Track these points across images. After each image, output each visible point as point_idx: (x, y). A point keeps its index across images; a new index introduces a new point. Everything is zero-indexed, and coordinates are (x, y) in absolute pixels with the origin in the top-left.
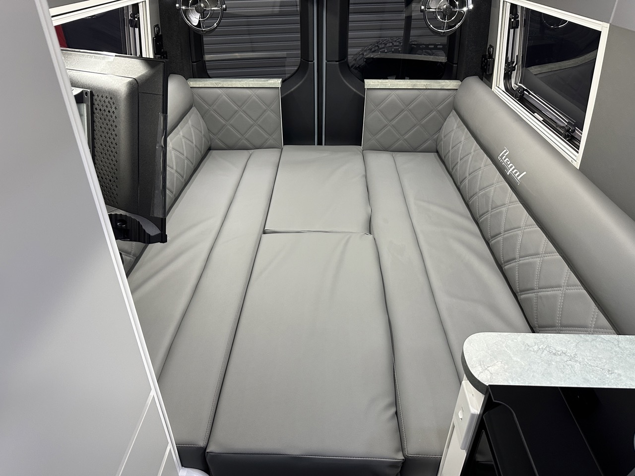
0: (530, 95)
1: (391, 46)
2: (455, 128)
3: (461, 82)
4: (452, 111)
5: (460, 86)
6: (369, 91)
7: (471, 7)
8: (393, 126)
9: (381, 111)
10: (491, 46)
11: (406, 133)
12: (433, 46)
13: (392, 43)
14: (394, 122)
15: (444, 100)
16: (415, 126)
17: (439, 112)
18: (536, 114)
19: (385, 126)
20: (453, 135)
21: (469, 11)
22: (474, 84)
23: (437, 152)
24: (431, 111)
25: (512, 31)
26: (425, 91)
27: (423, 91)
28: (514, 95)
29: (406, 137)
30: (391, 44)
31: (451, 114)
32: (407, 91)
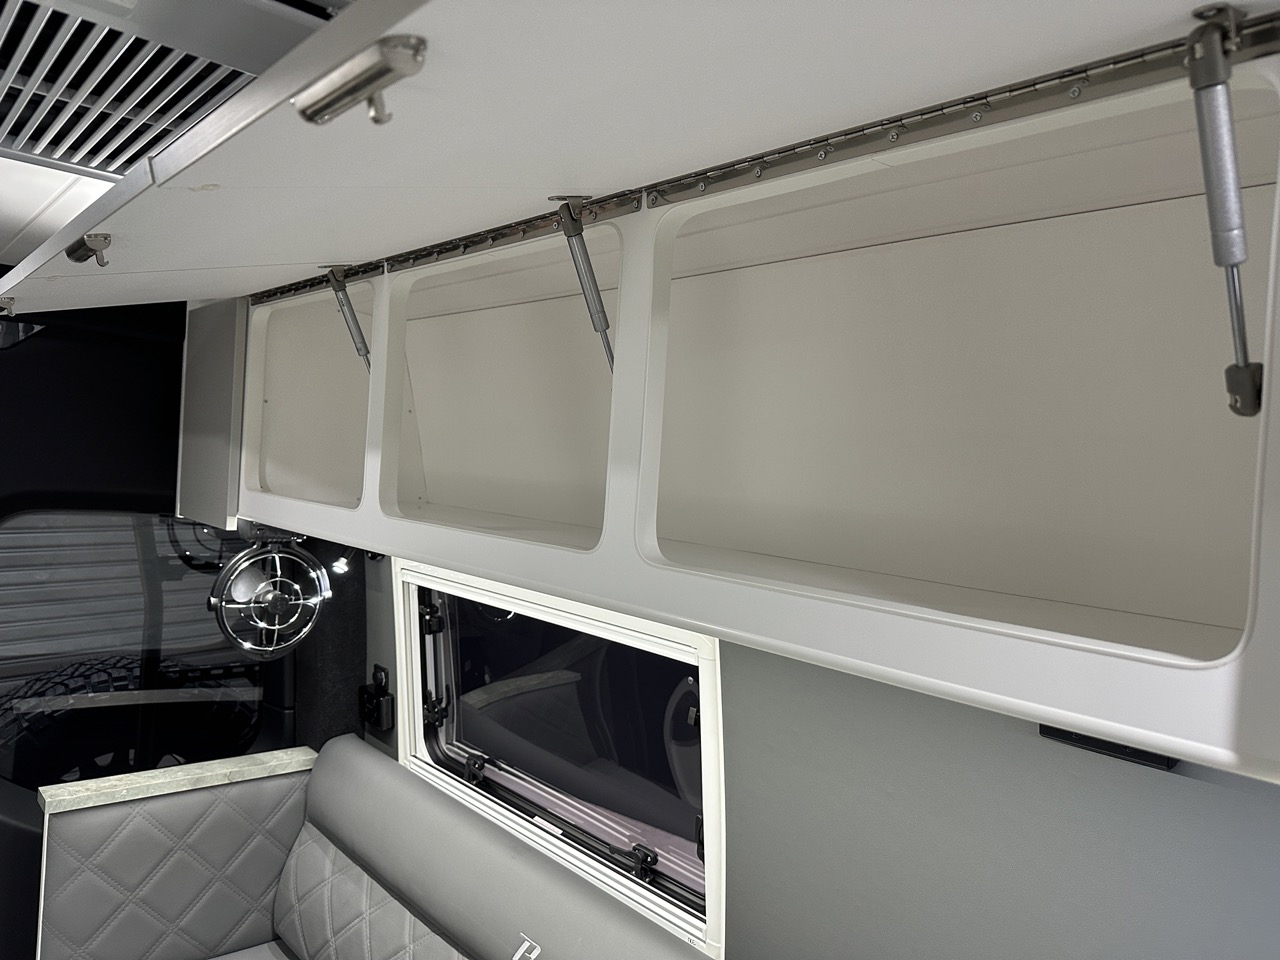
0: (502, 772)
1: (106, 681)
2: (328, 871)
3: (316, 755)
4: (304, 823)
5: (318, 762)
6: (58, 821)
7: (328, 594)
8: (144, 901)
9: (102, 869)
10: (378, 669)
11: (183, 911)
12: (221, 671)
13: (104, 671)
14: (144, 891)
15: (280, 803)
16: (206, 885)
17: (270, 833)
18: (536, 818)
19: (119, 907)
20: (327, 894)
21: (325, 602)
22: (351, 754)
23: (276, 938)
24: (250, 836)
25: (429, 638)
26: (228, 789)
27: (221, 789)
28: (466, 775)
29: (185, 920)
30: (104, 677)
31: (304, 835)
32: (175, 799)
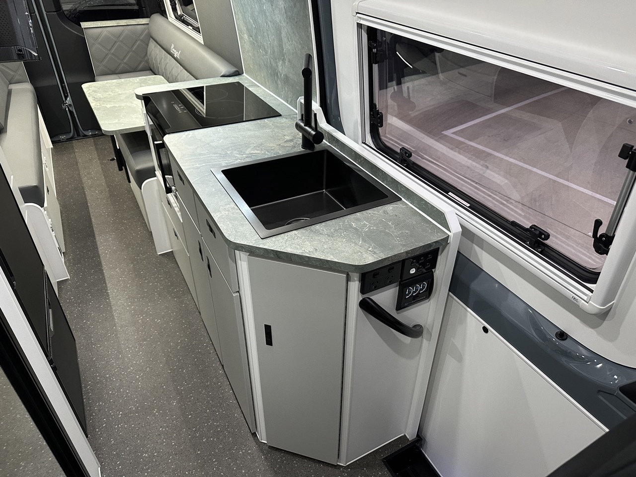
0: (185, 17)
2: (153, 48)
3: (149, 19)
4: (150, 38)
5: (150, 21)
6: (86, 30)
8: (113, 54)
9: (100, 44)
11: (124, 59)
14: (112, 51)
15: (143, 32)
16: (128, 52)
17: (142, 40)
18: (189, 26)
19: (107, 54)
22: (157, 18)
23: (151, 70)
24: (136, 41)
26: (127, 27)
27: (125, 26)
28: (180, 20)
29: (125, 61)
31: (150, 41)
32: (114, 28)
